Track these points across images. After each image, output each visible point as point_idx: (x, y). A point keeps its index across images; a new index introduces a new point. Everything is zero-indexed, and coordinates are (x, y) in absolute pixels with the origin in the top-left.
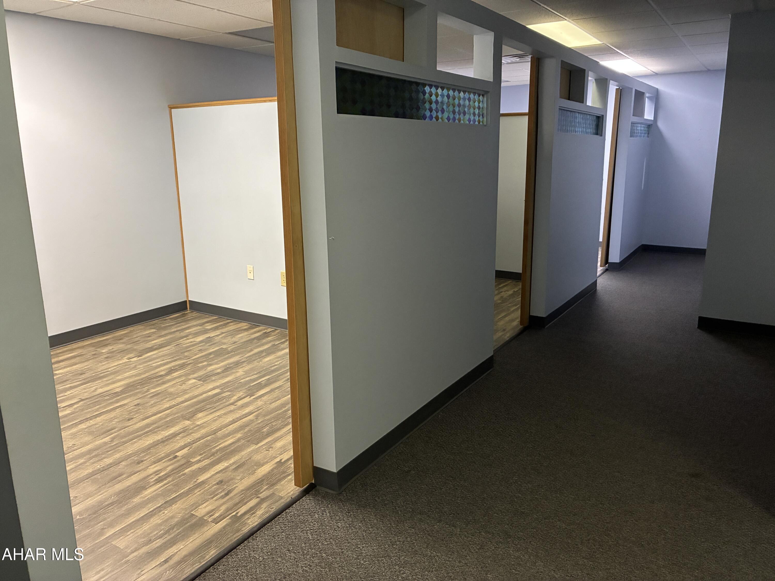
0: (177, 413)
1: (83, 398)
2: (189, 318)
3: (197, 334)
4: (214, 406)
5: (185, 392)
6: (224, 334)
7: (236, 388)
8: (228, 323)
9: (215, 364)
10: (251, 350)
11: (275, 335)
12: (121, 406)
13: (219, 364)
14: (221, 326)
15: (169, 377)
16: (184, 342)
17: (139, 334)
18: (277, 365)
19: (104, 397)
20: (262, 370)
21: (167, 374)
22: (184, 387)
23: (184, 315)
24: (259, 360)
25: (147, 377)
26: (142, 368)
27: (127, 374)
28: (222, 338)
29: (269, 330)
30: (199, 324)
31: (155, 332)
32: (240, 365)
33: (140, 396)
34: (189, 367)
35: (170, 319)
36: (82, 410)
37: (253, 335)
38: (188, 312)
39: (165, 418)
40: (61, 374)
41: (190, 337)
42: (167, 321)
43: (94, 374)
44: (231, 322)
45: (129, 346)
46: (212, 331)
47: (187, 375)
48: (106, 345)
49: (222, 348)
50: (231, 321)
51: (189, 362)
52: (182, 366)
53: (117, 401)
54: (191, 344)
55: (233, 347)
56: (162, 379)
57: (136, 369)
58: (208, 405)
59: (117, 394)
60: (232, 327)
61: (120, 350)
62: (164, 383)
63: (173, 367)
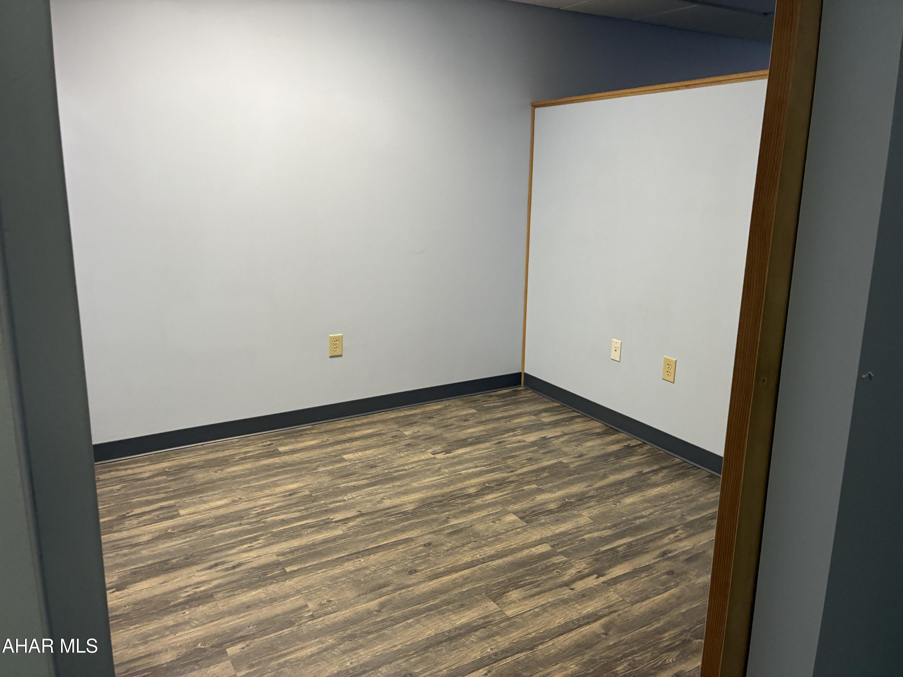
0: (481, 579)
1: (364, 511)
2: (521, 399)
3: (528, 429)
4: (537, 581)
5: (497, 537)
6: (567, 437)
7: (577, 550)
8: (573, 418)
9: (549, 492)
10: (605, 476)
11: (643, 455)
12: (406, 541)
13: (554, 492)
14: (563, 420)
15: (479, 501)
16: (509, 439)
17: (453, 414)
18: (645, 517)
19: (388, 516)
20: (619, 520)
21: (478, 494)
22: (498, 526)
23: (516, 393)
24: (616, 498)
25: (450, 492)
26: (447, 475)
27: (427, 481)
28: (563, 442)
29: (633, 443)
30: (533, 412)
31: (475, 413)
32: (586, 503)
33: (435, 529)
34: (509, 489)
35: (498, 396)
36: (357, 534)
37: (609, 447)
38: (522, 388)
39: (462, 585)
40: (349, 462)
41: (519, 431)
42: (491, 399)
43: (386, 471)
44: (578, 417)
45: (438, 432)
46: (551, 428)
47: (505, 502)
48: (411, 424)
49: (561, 462)
50: (579, 414)
51: (511, 479)
52: (501, 484)
53: (403, 530)
54: (518, 444)
55: (577, 463)
56: (470, 503)
57: (440, 476)
58: (529, 575)
59: (406, 515)
60: (579, 425)
61: (426, 435)
62: (471, 511)
63: (488, 482)
